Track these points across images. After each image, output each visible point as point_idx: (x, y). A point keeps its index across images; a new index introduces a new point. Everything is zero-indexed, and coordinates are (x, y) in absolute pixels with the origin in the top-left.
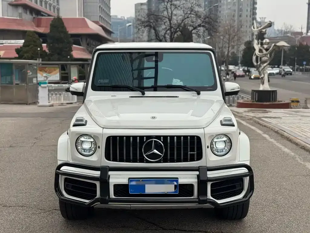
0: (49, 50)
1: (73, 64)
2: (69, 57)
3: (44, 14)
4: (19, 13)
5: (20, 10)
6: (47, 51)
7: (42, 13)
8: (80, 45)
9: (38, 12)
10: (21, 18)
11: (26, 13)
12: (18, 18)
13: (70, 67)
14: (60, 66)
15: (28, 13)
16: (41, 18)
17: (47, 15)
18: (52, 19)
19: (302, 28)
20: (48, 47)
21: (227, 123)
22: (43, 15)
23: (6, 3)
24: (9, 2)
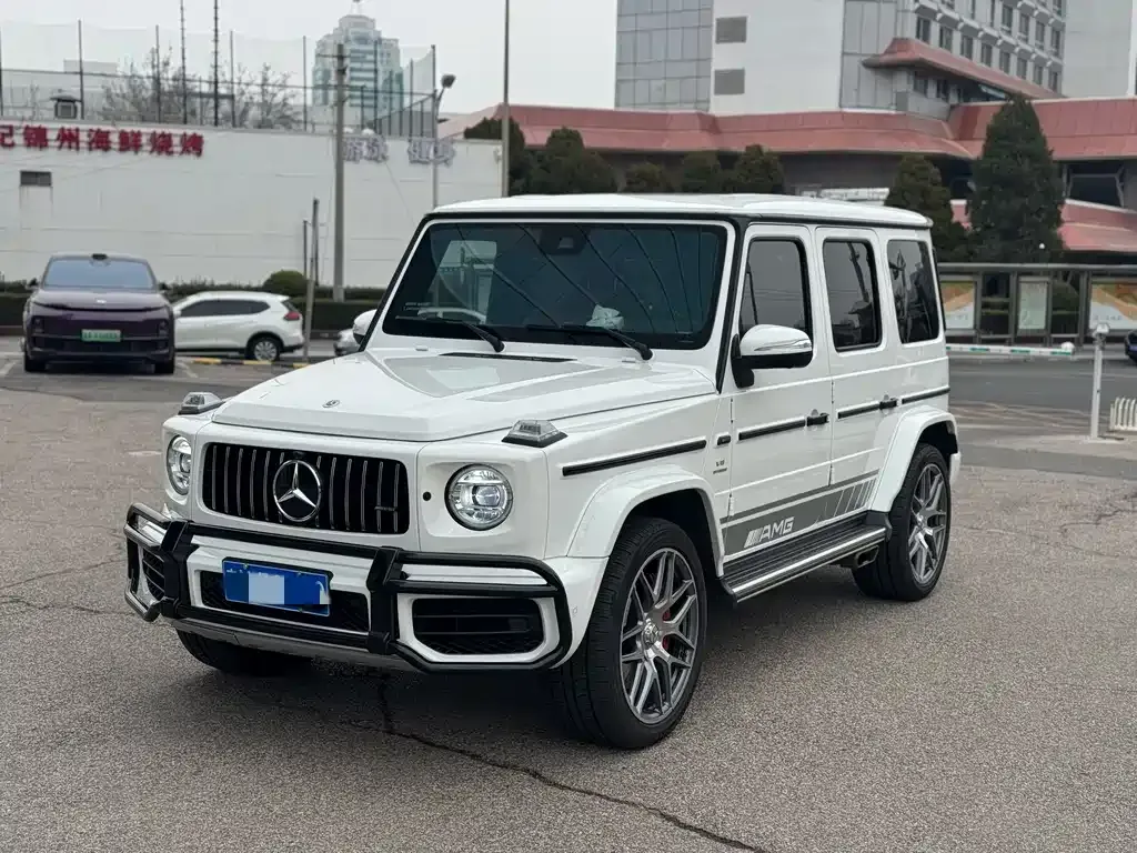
0: (972, 220)
1: (1029, 273)
2: (1042, 246)
3: (991, 92)
4: (897, 94)
5: (903, 83)
6: (966, 225)
7: (984, 89)
8: (1116, 203)
9: (969, 88)
10: (900, 112)
11: (925, 93)
12: (893, 112)
13: (1018, 283)
14: (979, 280)
15: (932, 90)
16: (978, 108)
17: (1003, 96)
18: (997, 111)
20: (971, 210)
21: (527, 435)
22: (988, 97)
23: (855, 62)
24: (865, 58)
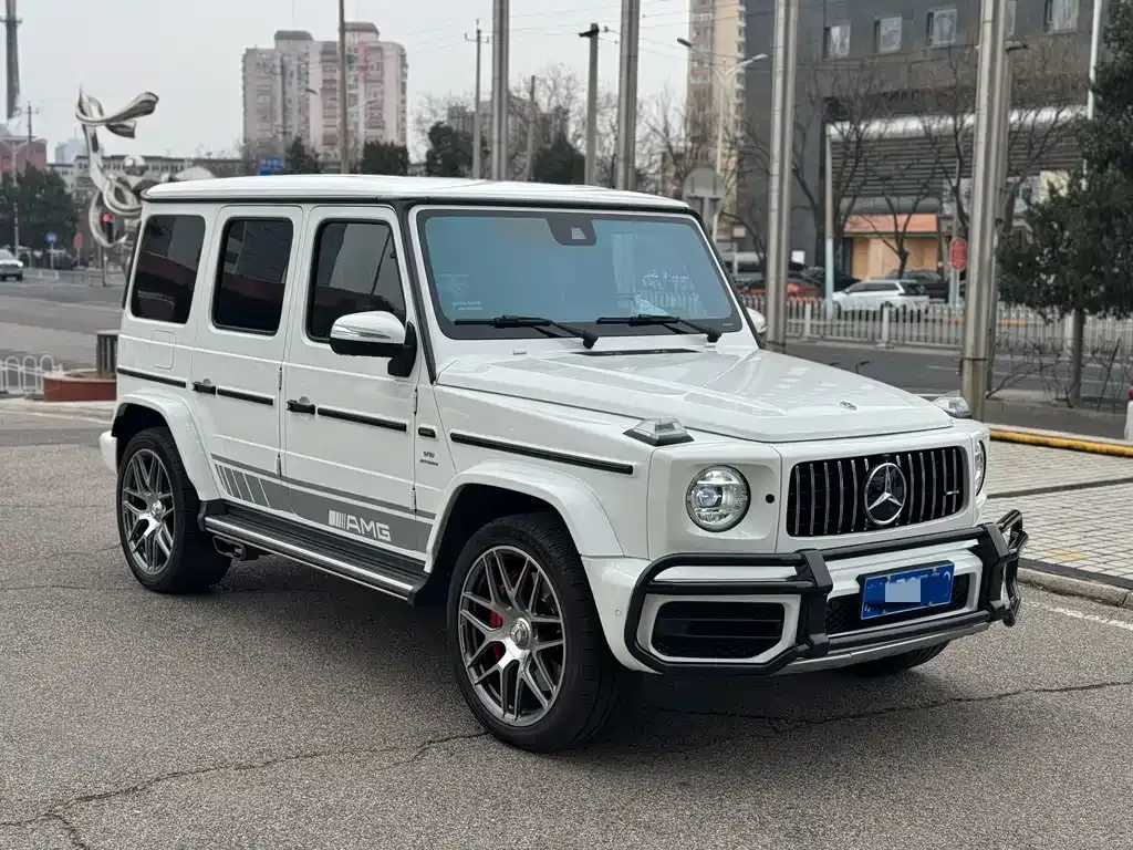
19: (30, 113)
